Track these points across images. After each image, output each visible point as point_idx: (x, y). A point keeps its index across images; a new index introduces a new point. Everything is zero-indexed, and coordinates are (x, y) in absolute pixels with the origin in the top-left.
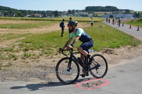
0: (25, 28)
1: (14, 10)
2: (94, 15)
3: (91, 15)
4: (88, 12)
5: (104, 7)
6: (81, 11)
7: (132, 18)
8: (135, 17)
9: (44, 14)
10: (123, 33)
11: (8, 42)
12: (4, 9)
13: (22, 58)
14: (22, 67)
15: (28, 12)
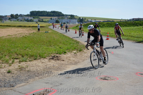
2: (40, 20)
3: (36, 20)
4: (33, 17)
5: (49, 12)
6: (25, 16)
7: (77, 23)
8: (80, 22)
10: (69, 38)
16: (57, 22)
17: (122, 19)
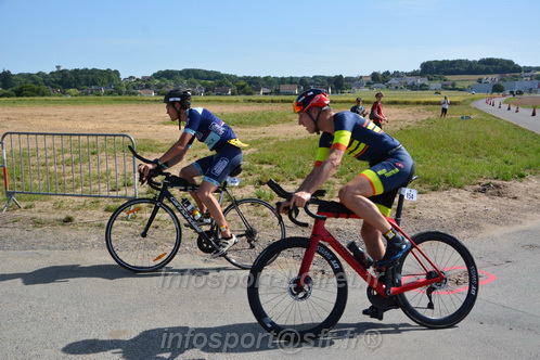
0: (258, 125)
1: (228, 77)
2: (446, 85)
3: (437, 84)
4: (428, 77)
5: (474, 61)
6: (407, 74)
9: (306, 85)
12: (206, 76)
13: (252, 205)
15: (264, 82)
16: (497, 89)
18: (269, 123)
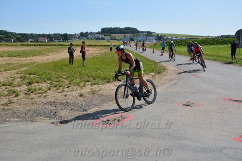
0: (28, 56)
2: (112, 38)
3: (108, 38)
4: (104, 34)
5: (122, 28)
6: (96, 33)
7: (155, 41)
8: (158, 40)
9: (51, 38)
10: (146, 59)
11: (6, 74)
13: (26, 94)
14: (26, 104)
15: (30, 36)
16: (132, 40)
17: (208, 36)
18: (33, 55)
